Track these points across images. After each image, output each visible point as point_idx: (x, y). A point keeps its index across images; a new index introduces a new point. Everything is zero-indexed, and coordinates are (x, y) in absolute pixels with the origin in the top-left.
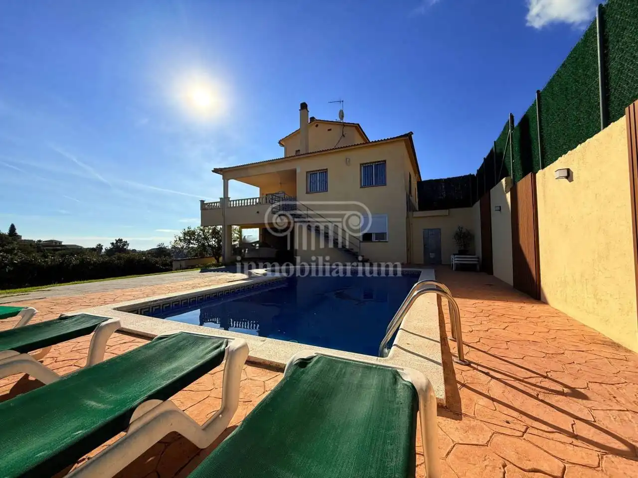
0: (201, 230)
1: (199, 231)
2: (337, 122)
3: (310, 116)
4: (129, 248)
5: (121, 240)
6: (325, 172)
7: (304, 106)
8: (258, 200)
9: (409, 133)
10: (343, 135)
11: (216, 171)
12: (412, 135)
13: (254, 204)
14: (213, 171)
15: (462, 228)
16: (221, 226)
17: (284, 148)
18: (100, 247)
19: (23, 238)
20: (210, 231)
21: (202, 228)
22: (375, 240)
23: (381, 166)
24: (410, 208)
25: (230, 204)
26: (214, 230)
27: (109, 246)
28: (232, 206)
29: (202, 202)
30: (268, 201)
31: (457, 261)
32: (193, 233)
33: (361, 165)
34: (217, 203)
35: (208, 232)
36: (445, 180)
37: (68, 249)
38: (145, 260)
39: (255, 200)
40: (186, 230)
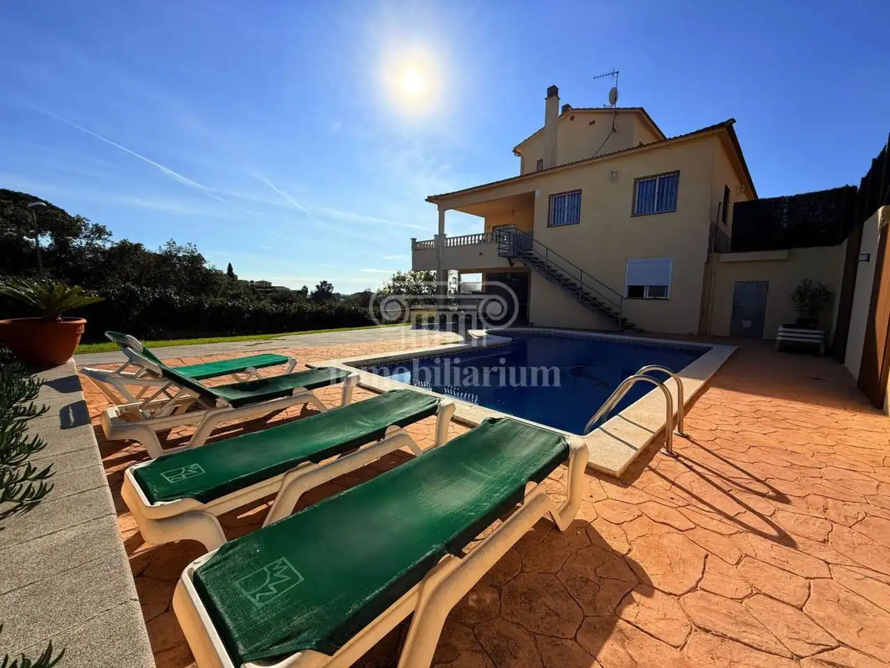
0: (412, 275)
1: (409, 276)
2: (605, 109)
3: (561, 104)
4: (333, 292)
5: (326, 282)
6: (577, 194)
7: (553, 92)
8: (481, 238)
9: (728, 121)
10: (614, 130)
11: (430, 199)
12: (734, 125)
13: (477, 242)
14: (426, 200)
15: (810, 282)
16: (436, 272)
17: (520, 158)
18: (305, 290)
19: (239, 279)
20: (423, 276)
21: (413, 272)
22: (647, 297)
23: (670, 181)
24: (716, 245)
25: (447, 243)
26: (428, 274)
27: (314, 289)
28: (449, 245)
29: (414, 240)
30: (494, 238)
31: (782, 336)
32: (403, 279)
33: (636, 180)
34: (430, 241)
35: (420, 278)
36: (790, 198)
37: (278, 291)
38: (354, 310)
39: (477, 237)
40: (396, 276)
